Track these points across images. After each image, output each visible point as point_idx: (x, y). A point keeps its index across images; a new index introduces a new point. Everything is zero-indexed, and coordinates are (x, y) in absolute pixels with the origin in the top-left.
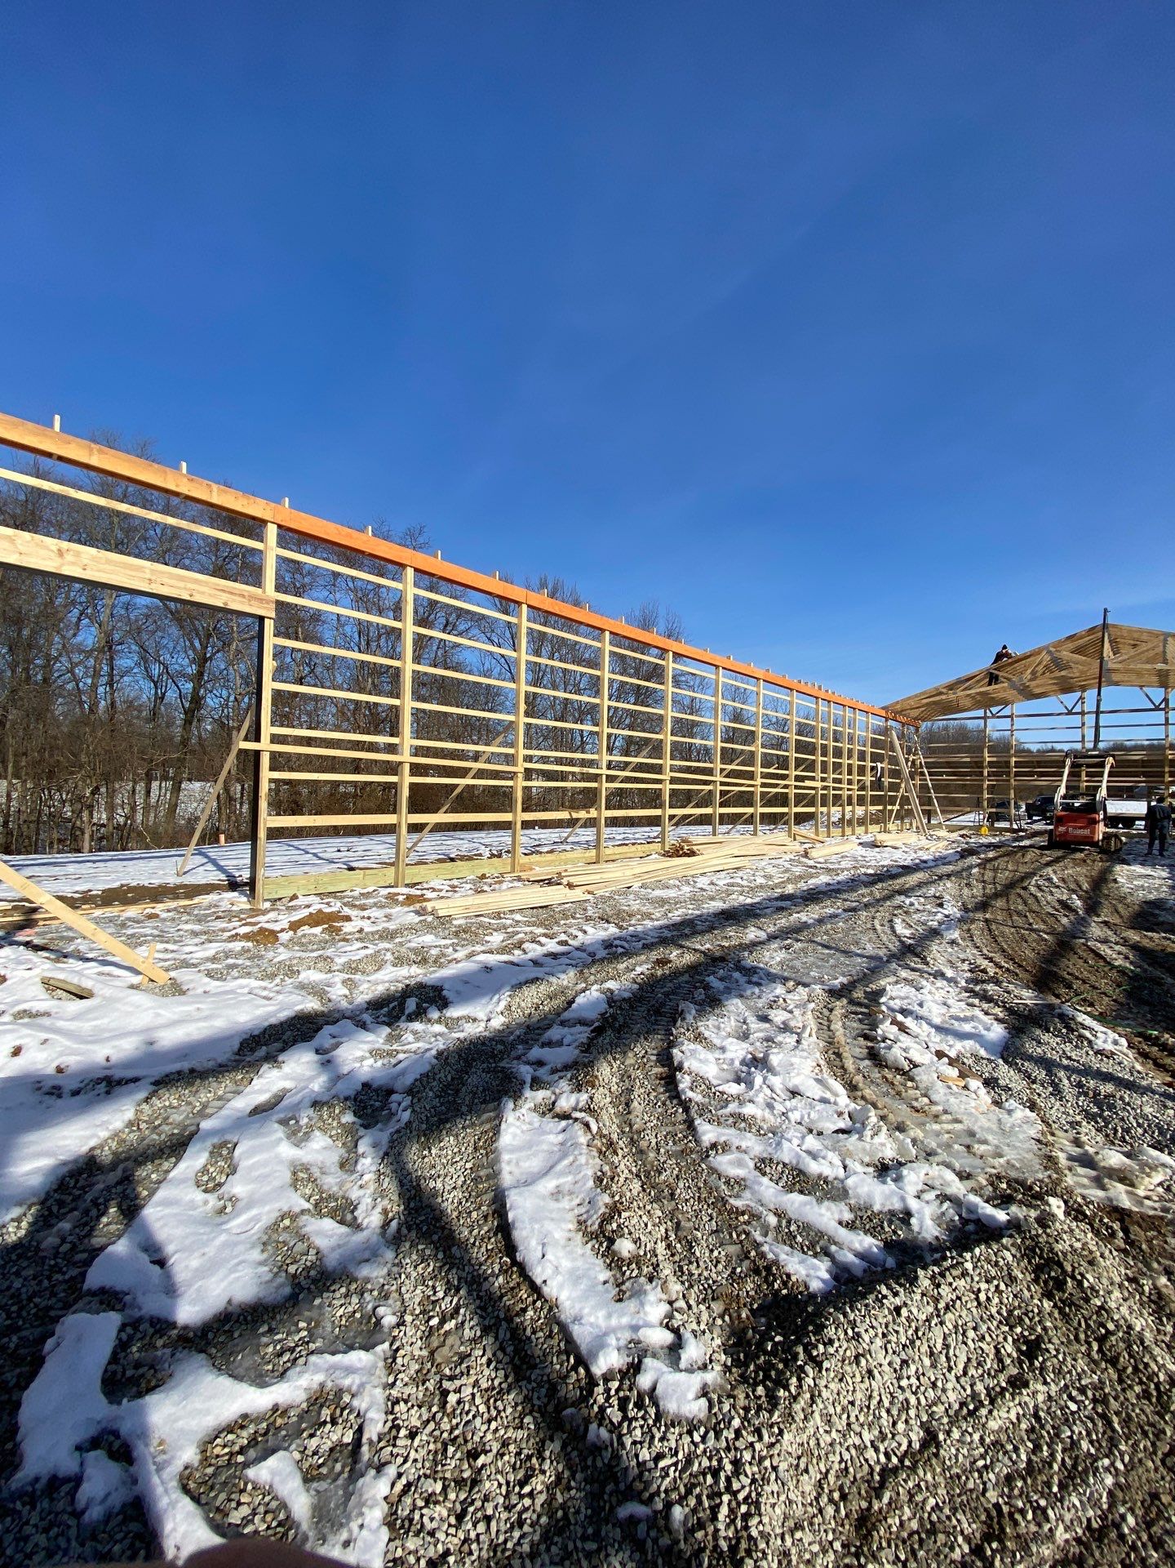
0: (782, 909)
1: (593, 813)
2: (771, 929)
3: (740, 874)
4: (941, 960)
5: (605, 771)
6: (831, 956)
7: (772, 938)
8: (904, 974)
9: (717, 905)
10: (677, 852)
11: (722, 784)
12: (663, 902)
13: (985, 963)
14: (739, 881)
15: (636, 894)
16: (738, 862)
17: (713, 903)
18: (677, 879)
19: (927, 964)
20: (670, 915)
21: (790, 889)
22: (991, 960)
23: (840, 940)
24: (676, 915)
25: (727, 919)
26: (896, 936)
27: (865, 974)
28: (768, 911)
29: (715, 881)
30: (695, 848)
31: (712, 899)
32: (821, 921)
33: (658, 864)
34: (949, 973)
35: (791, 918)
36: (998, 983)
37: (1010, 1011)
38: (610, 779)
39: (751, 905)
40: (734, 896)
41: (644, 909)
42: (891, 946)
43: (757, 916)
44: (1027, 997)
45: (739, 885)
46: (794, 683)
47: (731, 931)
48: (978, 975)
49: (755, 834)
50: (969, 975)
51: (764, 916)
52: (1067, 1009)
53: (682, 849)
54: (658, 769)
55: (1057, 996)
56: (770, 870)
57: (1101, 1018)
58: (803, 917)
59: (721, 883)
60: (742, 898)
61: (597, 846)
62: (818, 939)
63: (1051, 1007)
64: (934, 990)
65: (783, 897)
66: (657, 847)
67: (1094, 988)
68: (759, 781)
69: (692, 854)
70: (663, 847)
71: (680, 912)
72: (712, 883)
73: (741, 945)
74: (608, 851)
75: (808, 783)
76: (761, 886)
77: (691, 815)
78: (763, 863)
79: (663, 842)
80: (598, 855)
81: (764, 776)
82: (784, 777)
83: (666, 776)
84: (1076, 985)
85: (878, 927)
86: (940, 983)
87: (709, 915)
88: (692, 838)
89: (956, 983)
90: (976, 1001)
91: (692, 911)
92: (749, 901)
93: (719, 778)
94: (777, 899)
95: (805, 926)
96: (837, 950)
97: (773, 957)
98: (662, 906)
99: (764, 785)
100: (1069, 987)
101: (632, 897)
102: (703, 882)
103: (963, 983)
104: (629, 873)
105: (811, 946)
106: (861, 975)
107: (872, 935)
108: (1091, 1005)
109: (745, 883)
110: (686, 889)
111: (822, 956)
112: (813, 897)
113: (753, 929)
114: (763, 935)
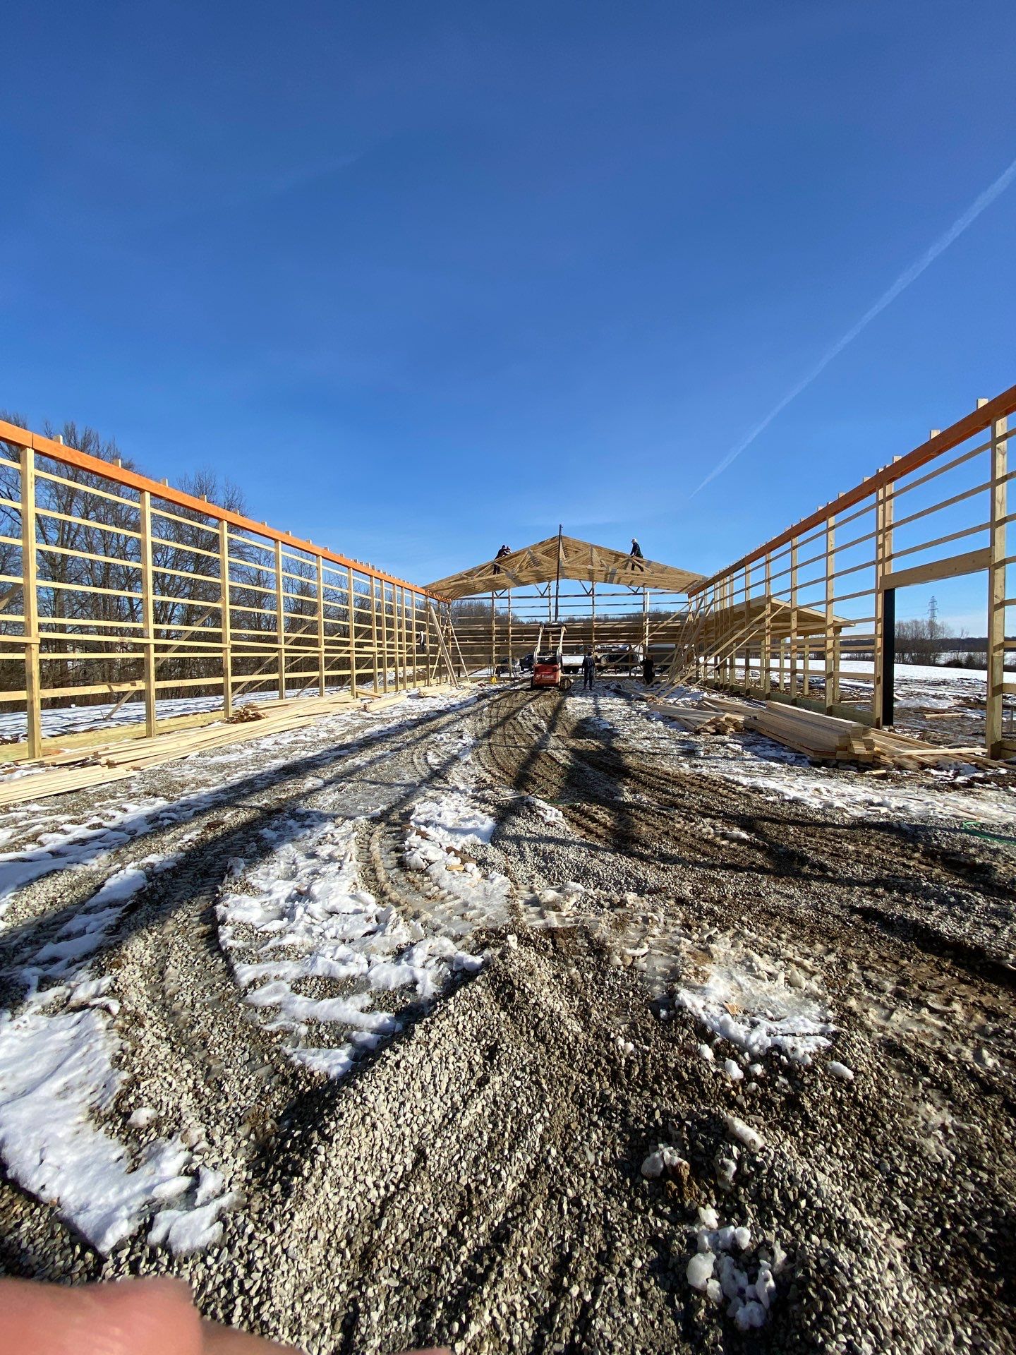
0: (340, 757)
1: (141, 685)
2: (328, 776)
3: (305, 731)
4: (457, 778)
5: (152, 641)
6: (376, 790)
7: (328, 783)
8: (430, 793)
9: (281, 762)
10: (242, 718)
11: (287, 651)
12: (222, 767)
13: (485, 775)
14: (303, 738)
15: (193, 764)
16: (302, 722)
17: (275, 761)
18: (240, 743)
19: (448, 783)
20: (228, 779)
21: (349, 739)
22: (489, 772)
23: (386, 775)
24: (235, 779)
25: (287, 774)
26: (429, 765)
27: (401, 799)
28: (327, 761)
29: (279, 741)
30: (260, 712)
31: (275, 757)
32: (371, 763)
33: (221, 732)
34: (462, 787)
35: (347, 764)
36: (491, 787)
37: (498, 807)
38: (158, 648)
39: (312, 758)
40: (296, 752)
41: (200, 777)
42: (423, 774)
43: (316, 767)
44: (509, 794)
45: (302, 741)
46: (350, 562)
47: (290, 785)
48: (481, 785)
49: (321, 694)
50: (474, 786)
51: (323, 766)
52: (531, 799)
53: (247, 714)
54: (218, 638)
55: (527, 791)
56: (333, 725)
57: (551, 801)
58: (357, 761)
59: (285, 742)
60: (304, 753)
61: (149, 720)
62: (368, 778)
63: (522, 799)
64: (450, 801)
65: (342, 747)
66: (221, 715)
67: (548, 781)
68: (323, 648)
69: (258, 717)
70: (227, 715)
71: (239, 774)
72: (276, 743)
73: (298, 795)
74: (161, 724)
75: (366, 649)
76: (324, 740)
77: (257, 682)
78: (327, 720)
79: (227, 710)
80: (149, 729)
81: (328, 643)
82: (347, 644)
83: (228, 644)
84: (539, 780)
85: (415, 760)
86: (456, 795)
87: (269, 773)
88: (256, 704)
89: (466, 793)
90: (477, 804)
91: (252, 771)
92: (311, 754)
93: (283, 646)
94: (336, 749)
95: (359, 768)
96: (382, 784)
97: (327, 800)
98: (221, 772)
99: (327, 651)
100: (534, 783)
101: (187, 766)
102: (267, 743)
103: (470, 793)
104: (184, 743)
105: (360, 785)
106: (398, 801)
107: (411, 767)
108: (546, 793)
109: (308, 739)
110: (249, 752)
111: (368, 791)
112: (367, 743)
113: (311, 778)
114: (320, 782)
